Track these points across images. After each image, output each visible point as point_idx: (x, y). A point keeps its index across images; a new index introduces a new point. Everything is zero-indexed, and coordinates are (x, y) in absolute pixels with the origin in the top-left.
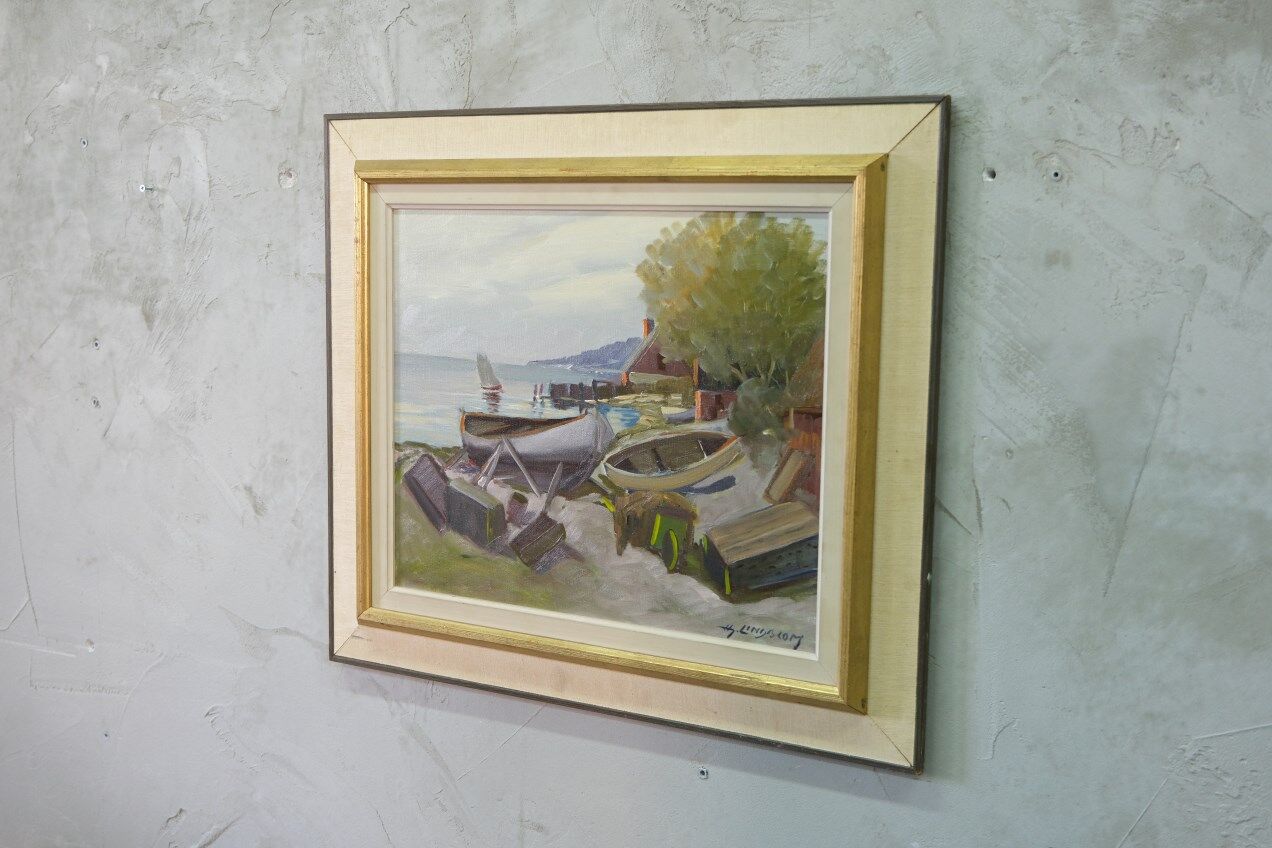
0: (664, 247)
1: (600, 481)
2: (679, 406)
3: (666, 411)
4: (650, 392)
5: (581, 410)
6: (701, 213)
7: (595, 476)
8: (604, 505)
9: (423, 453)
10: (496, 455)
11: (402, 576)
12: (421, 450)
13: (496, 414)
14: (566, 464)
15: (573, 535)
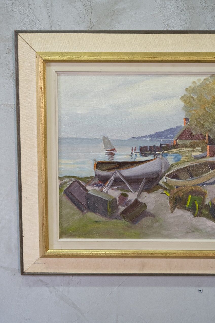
0: (193, 89)
1: (163, 184)
2: (200, 152)
3: (194, 154)
4: (187, 147)
5: (154, 157)
6: (211, 75)
7: (161, 183)
8: (165, 194)
9: (74, 180)
10: (113, 178)
11: (63, 233)
12: (73, 179)
13: (113, 161)
14: (146, 179)
15: (150, 207)
